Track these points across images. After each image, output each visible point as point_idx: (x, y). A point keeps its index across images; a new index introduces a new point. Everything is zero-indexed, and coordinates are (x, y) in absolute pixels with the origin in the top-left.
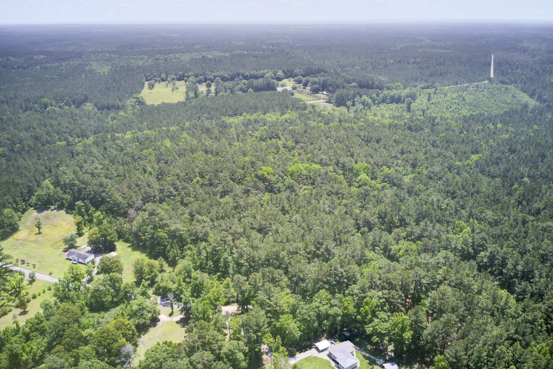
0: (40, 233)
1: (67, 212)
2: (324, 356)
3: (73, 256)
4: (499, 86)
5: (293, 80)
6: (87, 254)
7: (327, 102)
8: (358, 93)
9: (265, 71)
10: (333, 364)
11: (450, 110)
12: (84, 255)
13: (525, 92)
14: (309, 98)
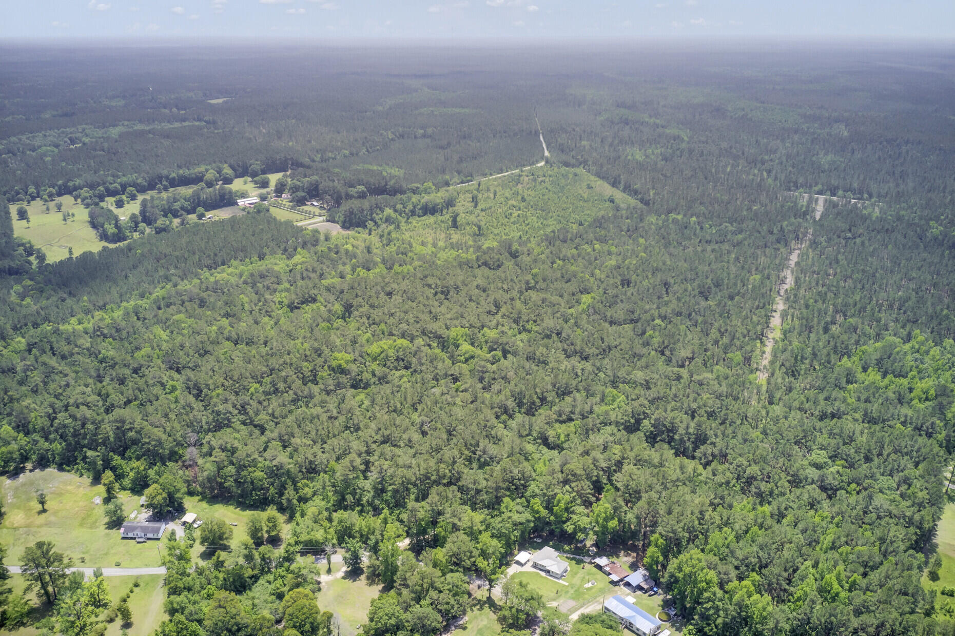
0: (44, 511)
1: (61, 469)
2: (528, 568)
3: (135, 533)
4: (564, 169)
5: (250, 179)
6: (156, 525)
7: (328, 221)
8: (377, 207)
9: (202, 168)
10: (543, 574)
11: (512, 220)
12: (153, 528)
13: (603, 178)
14: (299, 217)
